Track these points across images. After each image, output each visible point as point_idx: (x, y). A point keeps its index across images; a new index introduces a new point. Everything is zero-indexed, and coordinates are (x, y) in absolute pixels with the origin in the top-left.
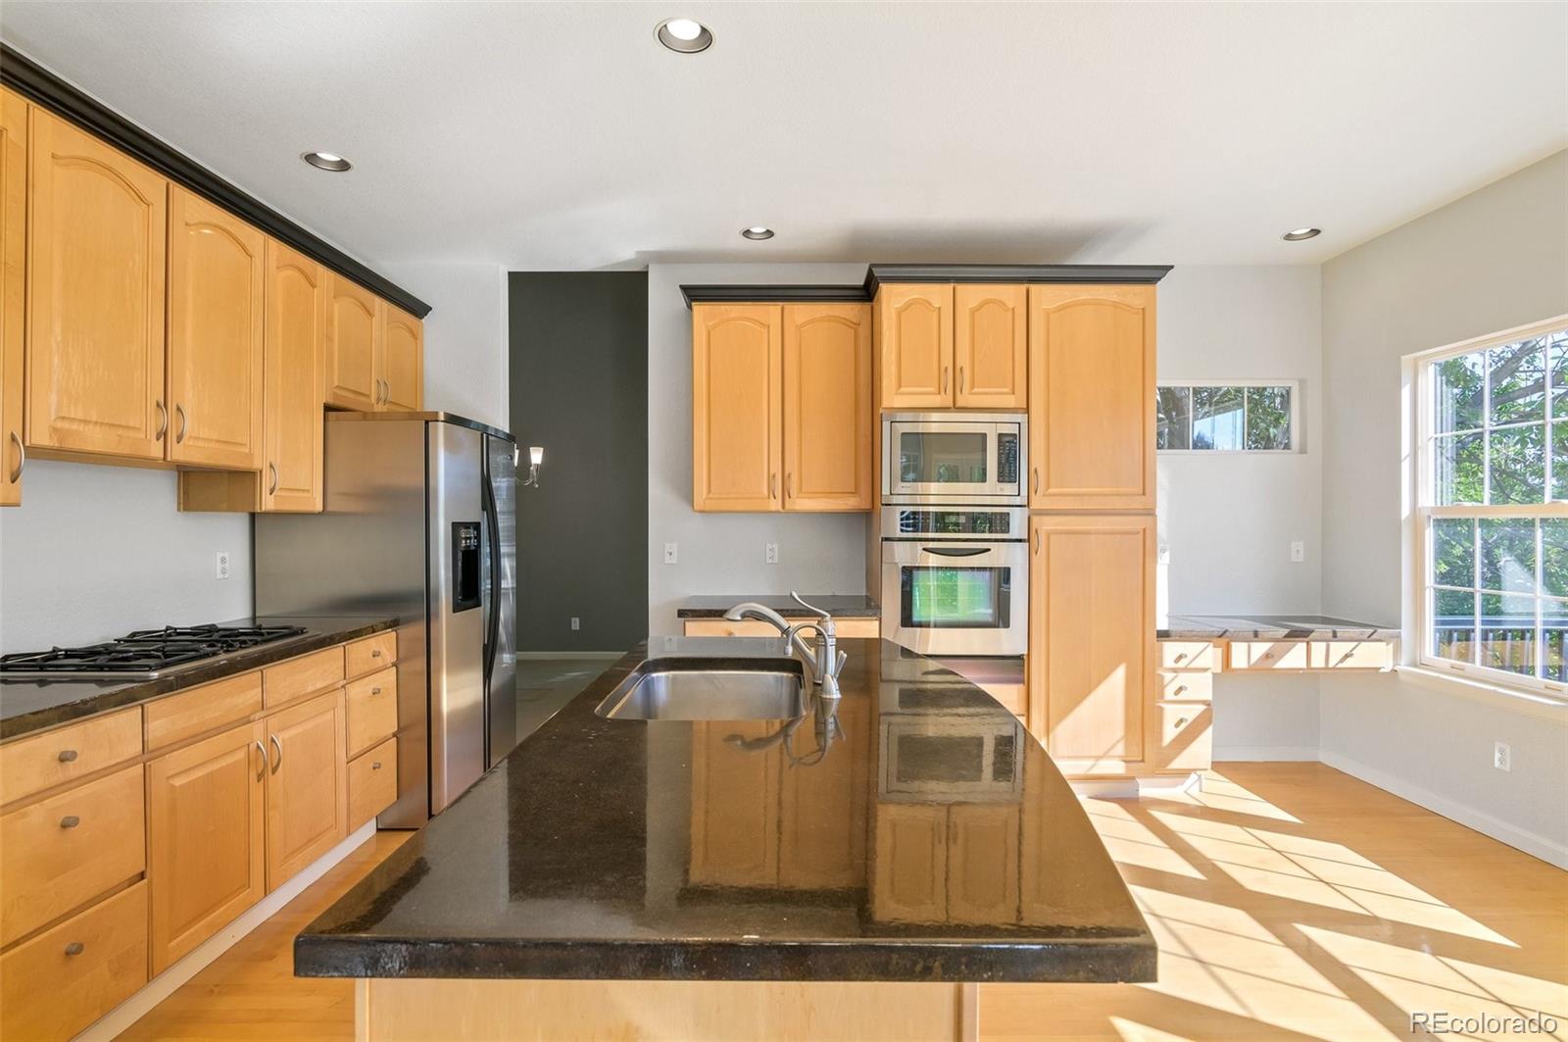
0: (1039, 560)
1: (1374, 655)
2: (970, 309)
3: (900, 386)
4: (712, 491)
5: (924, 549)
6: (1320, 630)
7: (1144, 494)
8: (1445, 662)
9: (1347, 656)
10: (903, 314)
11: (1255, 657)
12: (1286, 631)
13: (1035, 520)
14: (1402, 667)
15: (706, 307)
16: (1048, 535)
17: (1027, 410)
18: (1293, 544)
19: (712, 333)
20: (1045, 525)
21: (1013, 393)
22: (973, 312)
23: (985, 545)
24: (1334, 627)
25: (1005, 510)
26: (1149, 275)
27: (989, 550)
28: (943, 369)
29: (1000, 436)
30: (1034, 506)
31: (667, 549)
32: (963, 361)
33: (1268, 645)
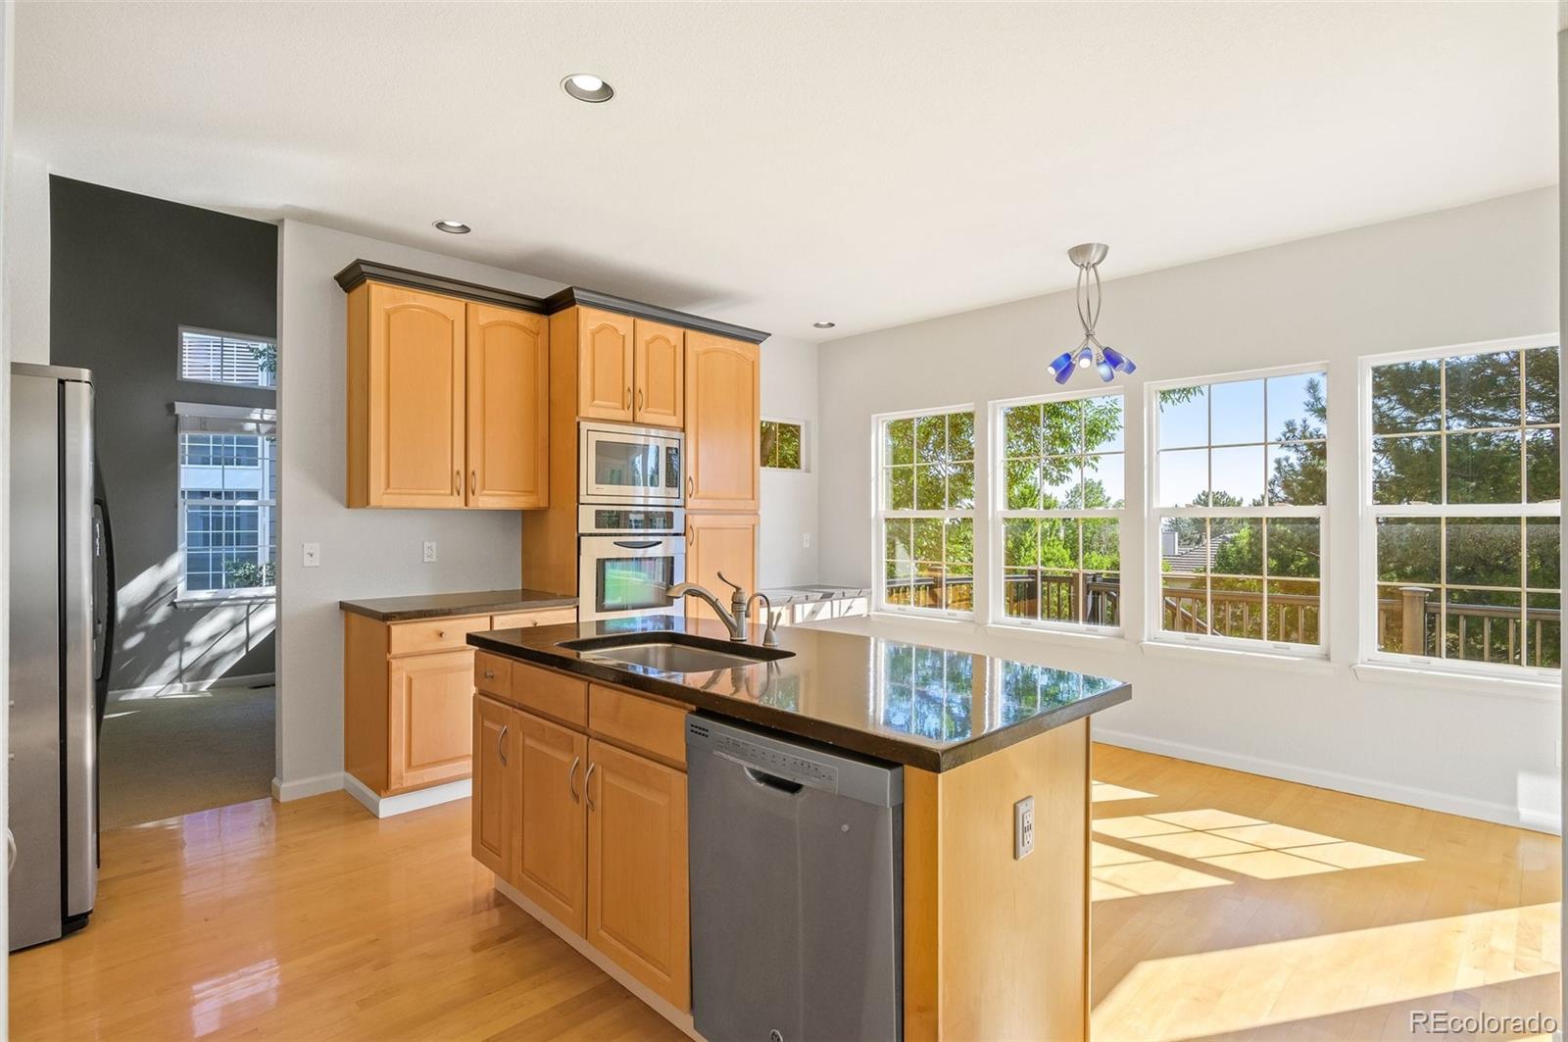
0: (692, 550)
1: (859, 606)
2: (646, 341)
3: (593, 399)
4: (391, 486)
5: (615, 543)
6: (838, 592)
7: (753, 499)
8: (895, 607)
9: (849, 608)
10: (596, 336)
11: (806, 613)
12: (821, 595)
13: (690, 517)
14: (872, 613)
15: (385, 288)
16: (698, 529)
17: (684, 430)
18: (805, 535)
19: (392, 318)
20: (696, 521)
21: (675, 415)
22: (648, 343)
23: (658, 539)
24: (842, 590)
25: (670, 509)
26: (754, 337)
27: (660, 543)
28: (626, 389)
29: (668, 449)
30: (690, 505)
31: (307, 550)
32: (641, 384)
33: (812, 605)
